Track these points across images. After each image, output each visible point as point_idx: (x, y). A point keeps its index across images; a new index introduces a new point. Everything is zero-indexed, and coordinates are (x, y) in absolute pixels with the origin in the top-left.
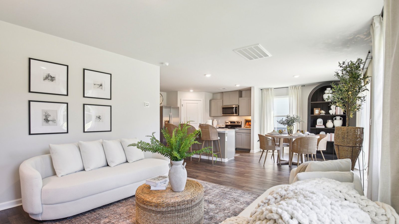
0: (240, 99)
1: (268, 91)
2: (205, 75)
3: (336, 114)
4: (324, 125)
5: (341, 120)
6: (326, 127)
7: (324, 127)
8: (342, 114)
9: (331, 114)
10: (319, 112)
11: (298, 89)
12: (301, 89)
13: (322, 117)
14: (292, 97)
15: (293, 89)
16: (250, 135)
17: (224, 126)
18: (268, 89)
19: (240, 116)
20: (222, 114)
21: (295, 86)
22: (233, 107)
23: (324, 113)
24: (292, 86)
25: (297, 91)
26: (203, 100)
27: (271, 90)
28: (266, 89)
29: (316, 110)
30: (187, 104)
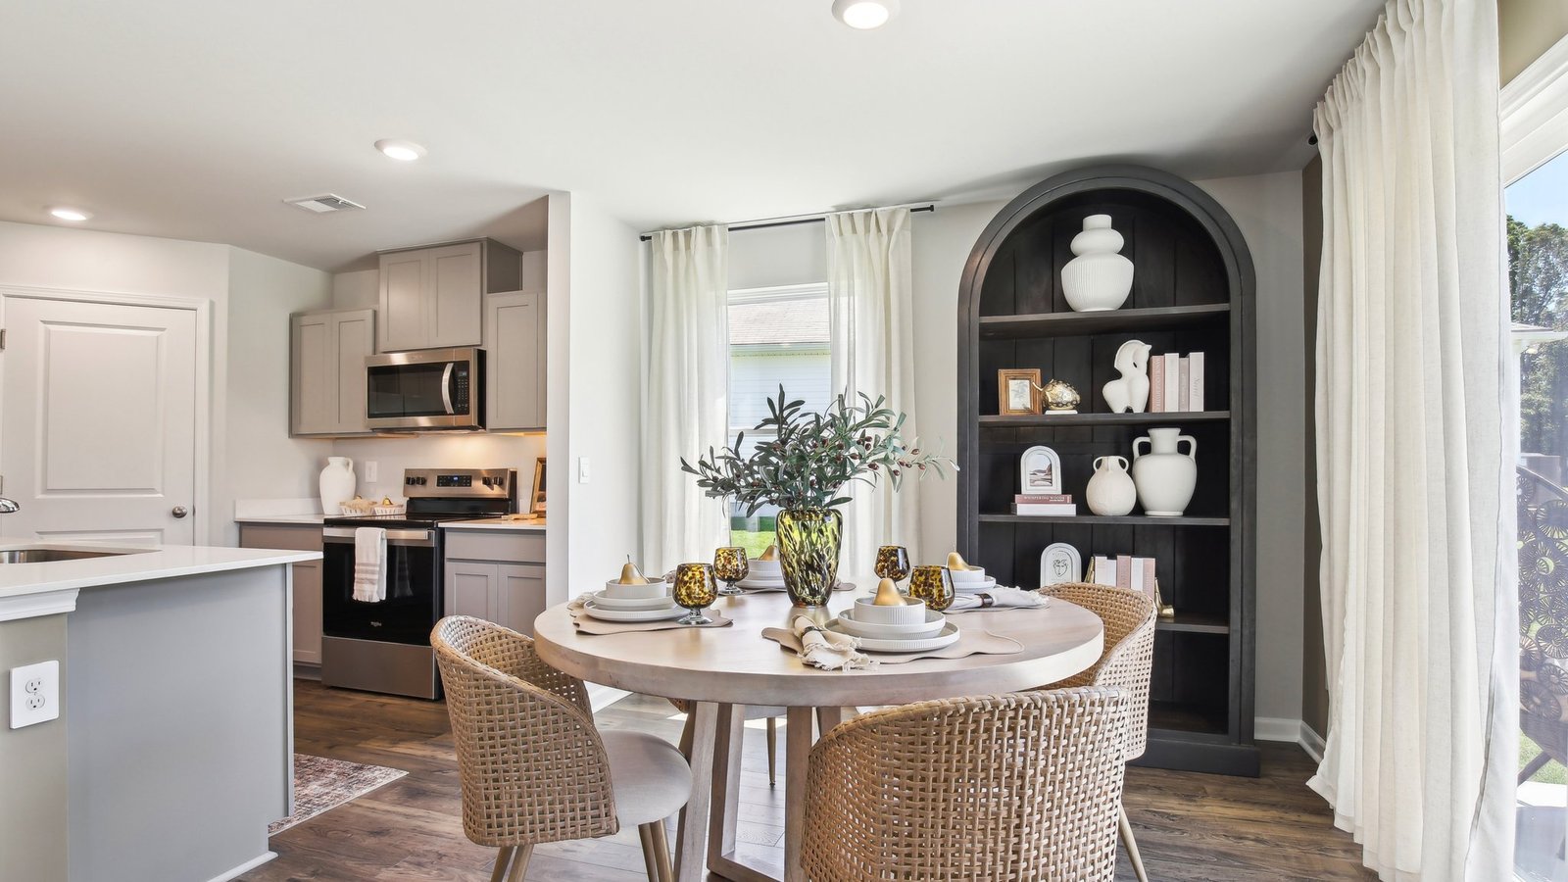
0: (495, 300)
1: (688, 247)
3: (1156, 408)
4: (1069, 497)
6: (1083, 507)
7: (1068, 510)
8: (1196, 405)
9: (1119, 408)
10: (1033, 400)
11: (890, 230)
12: (909, 234)
13: (1054, 434)
14: (850, 293)
15: (854, 231)
16: (542, 579)
17: (397, 509)
18: (688, 235)
19: (493, 430)
20: (370, 416)
21: (870, 210)
22: (441, 367)
23: (1072, 403)
24: (851, 212)
25: (880, 244)
26: (212, 305)
27: (709, 243)
28: (675, 235)
29: (1012, 383)
30: (48, 333)
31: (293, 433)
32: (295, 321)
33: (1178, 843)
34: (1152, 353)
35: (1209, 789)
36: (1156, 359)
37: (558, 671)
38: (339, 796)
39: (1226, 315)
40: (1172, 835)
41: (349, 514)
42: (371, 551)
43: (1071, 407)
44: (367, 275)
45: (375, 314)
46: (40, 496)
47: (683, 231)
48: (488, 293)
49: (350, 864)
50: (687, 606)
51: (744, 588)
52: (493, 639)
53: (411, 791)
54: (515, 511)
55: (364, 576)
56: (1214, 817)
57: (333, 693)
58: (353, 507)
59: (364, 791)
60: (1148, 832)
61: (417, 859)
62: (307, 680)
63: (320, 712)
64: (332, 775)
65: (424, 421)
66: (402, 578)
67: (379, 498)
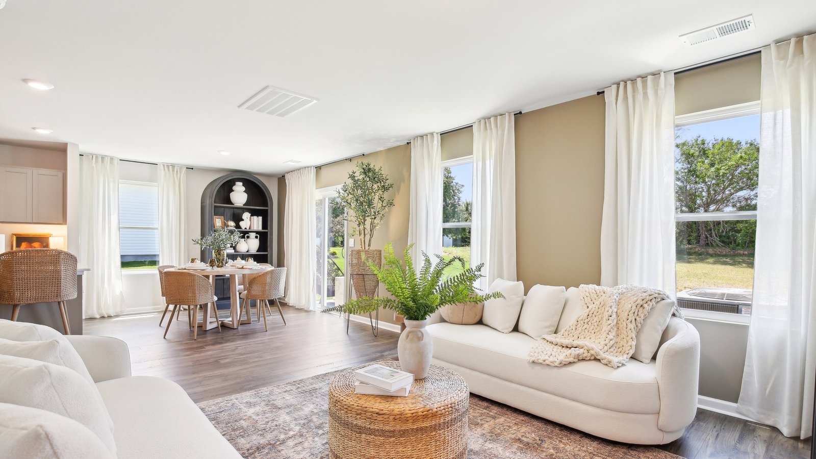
1: (103, 162)
2: (25, 80)
3: (252, 229)
5: (256, 239)
8: (260, 229)
9: (243, 228)
12: (185, 175)
18: (102, 158)
24: (167, 165)
25: (177, 176)
27: (112, 163)
28: (92, 157)
29: (217, 219)
36: (252, 217)
39: (267, 210)
43: (233, 227)
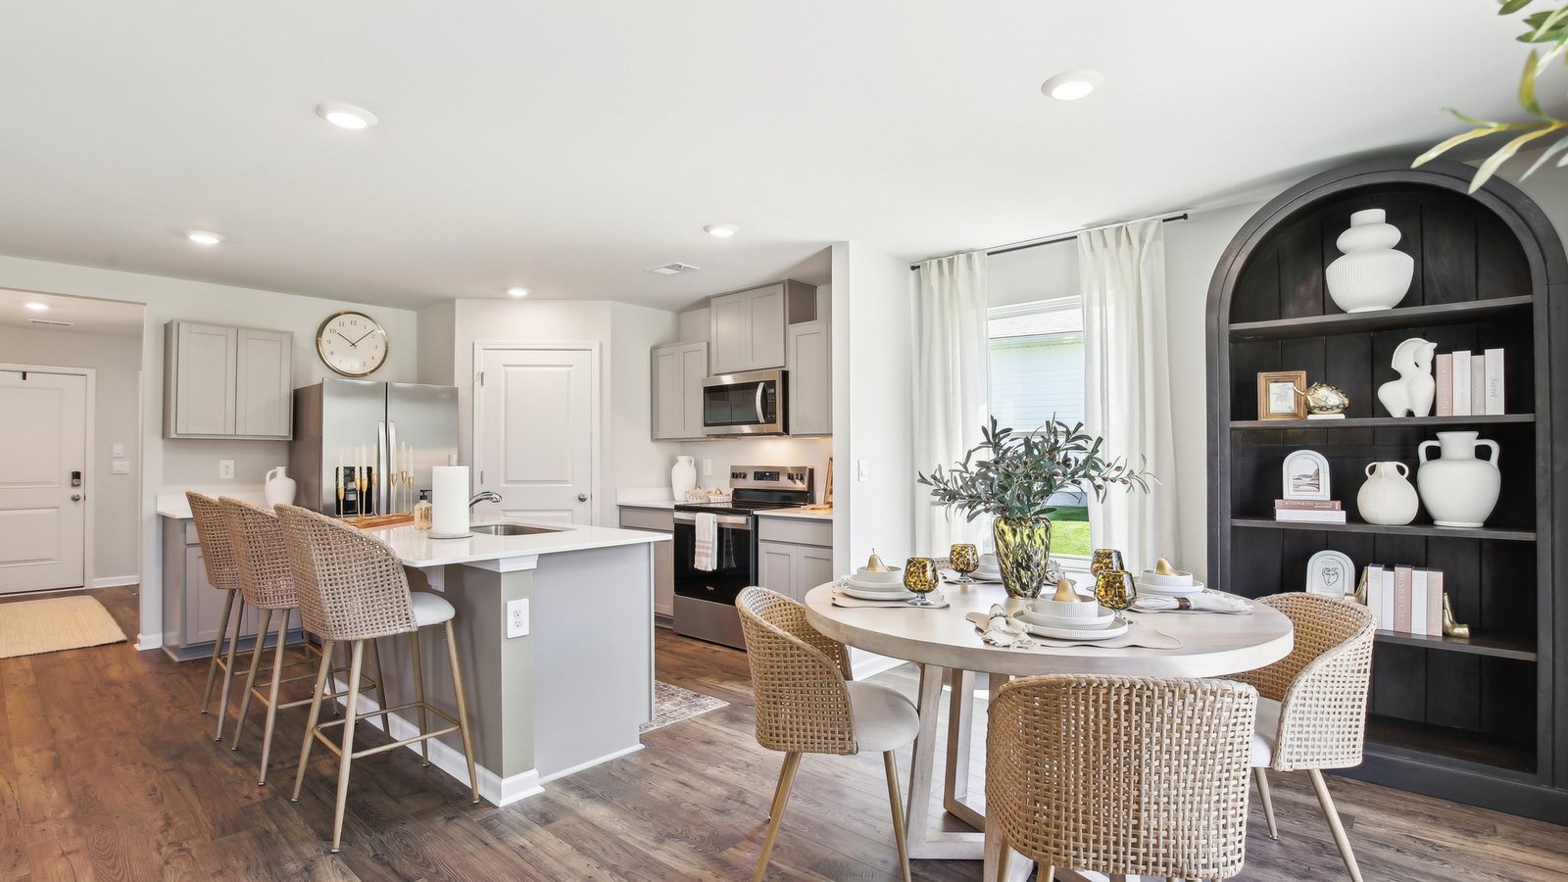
1: (951, 272)
3: (1441, 412)
4: (1338, 504)
5: (1482, 463)
6: (1354, 515)
7: (1337, 517)
8: (1494, 406)
9: (1397, 412)
10: (1298, 403)
11: (1142, 241)
12: (1161, 244)
13: (1319, 438)
14: (1103, 302)
15: (1105, 244)
16: (830, 560)
17: (724, 499)
18: (951, 262)
19: (794, 436)
20: (706, 425)
21: (1121, 224)
22: (755, 385)
23: (1338, 407)
24: (1102, 228)
25: (1131, 256)
26: (601, 345)
27: (970, 267)
28: (940, 263)
29: (1273, 386)
30: (506, 373)
31: (654, 439)
32: (654, 350)
33: (1433, 871)
34: (1437, 351)
35: (1500, 828)
36: (1442, 358)
37: (820, 634)
38: (683, 713)
39: (1529, 308)
40: (1429, 863)
41: (693, 502)
42: (706, 530)
43: (1340, 410)
44: (703, 311)
45: (709, 344)
46: (503, 485)
47: (947, 260)
48: (790, 323)
49: (689, 760)
50: (914, 591)
51: (975, 579)
52: (780, 605)
53: (731, 717)
54: (813, 501)
55: (701, 550)
56: (1494, 856)
57: (680, 639)
58: (695, 496)
59: (700, 713)
60: (1400, 855)
61: (732, 764)
62: (664, 627)
63: (672, 652)
64: (679, 698)
65: (746, 429)
66: (728, 553)
67: (713, 489)
